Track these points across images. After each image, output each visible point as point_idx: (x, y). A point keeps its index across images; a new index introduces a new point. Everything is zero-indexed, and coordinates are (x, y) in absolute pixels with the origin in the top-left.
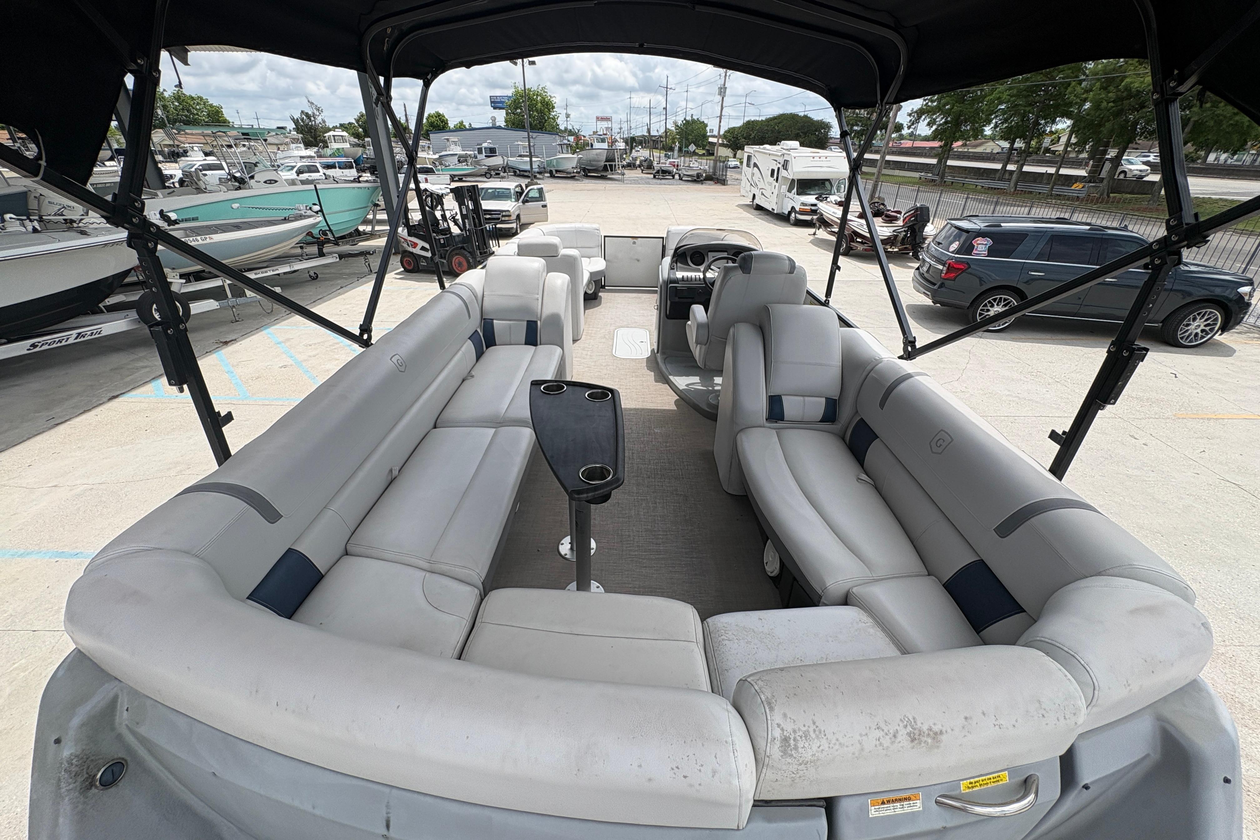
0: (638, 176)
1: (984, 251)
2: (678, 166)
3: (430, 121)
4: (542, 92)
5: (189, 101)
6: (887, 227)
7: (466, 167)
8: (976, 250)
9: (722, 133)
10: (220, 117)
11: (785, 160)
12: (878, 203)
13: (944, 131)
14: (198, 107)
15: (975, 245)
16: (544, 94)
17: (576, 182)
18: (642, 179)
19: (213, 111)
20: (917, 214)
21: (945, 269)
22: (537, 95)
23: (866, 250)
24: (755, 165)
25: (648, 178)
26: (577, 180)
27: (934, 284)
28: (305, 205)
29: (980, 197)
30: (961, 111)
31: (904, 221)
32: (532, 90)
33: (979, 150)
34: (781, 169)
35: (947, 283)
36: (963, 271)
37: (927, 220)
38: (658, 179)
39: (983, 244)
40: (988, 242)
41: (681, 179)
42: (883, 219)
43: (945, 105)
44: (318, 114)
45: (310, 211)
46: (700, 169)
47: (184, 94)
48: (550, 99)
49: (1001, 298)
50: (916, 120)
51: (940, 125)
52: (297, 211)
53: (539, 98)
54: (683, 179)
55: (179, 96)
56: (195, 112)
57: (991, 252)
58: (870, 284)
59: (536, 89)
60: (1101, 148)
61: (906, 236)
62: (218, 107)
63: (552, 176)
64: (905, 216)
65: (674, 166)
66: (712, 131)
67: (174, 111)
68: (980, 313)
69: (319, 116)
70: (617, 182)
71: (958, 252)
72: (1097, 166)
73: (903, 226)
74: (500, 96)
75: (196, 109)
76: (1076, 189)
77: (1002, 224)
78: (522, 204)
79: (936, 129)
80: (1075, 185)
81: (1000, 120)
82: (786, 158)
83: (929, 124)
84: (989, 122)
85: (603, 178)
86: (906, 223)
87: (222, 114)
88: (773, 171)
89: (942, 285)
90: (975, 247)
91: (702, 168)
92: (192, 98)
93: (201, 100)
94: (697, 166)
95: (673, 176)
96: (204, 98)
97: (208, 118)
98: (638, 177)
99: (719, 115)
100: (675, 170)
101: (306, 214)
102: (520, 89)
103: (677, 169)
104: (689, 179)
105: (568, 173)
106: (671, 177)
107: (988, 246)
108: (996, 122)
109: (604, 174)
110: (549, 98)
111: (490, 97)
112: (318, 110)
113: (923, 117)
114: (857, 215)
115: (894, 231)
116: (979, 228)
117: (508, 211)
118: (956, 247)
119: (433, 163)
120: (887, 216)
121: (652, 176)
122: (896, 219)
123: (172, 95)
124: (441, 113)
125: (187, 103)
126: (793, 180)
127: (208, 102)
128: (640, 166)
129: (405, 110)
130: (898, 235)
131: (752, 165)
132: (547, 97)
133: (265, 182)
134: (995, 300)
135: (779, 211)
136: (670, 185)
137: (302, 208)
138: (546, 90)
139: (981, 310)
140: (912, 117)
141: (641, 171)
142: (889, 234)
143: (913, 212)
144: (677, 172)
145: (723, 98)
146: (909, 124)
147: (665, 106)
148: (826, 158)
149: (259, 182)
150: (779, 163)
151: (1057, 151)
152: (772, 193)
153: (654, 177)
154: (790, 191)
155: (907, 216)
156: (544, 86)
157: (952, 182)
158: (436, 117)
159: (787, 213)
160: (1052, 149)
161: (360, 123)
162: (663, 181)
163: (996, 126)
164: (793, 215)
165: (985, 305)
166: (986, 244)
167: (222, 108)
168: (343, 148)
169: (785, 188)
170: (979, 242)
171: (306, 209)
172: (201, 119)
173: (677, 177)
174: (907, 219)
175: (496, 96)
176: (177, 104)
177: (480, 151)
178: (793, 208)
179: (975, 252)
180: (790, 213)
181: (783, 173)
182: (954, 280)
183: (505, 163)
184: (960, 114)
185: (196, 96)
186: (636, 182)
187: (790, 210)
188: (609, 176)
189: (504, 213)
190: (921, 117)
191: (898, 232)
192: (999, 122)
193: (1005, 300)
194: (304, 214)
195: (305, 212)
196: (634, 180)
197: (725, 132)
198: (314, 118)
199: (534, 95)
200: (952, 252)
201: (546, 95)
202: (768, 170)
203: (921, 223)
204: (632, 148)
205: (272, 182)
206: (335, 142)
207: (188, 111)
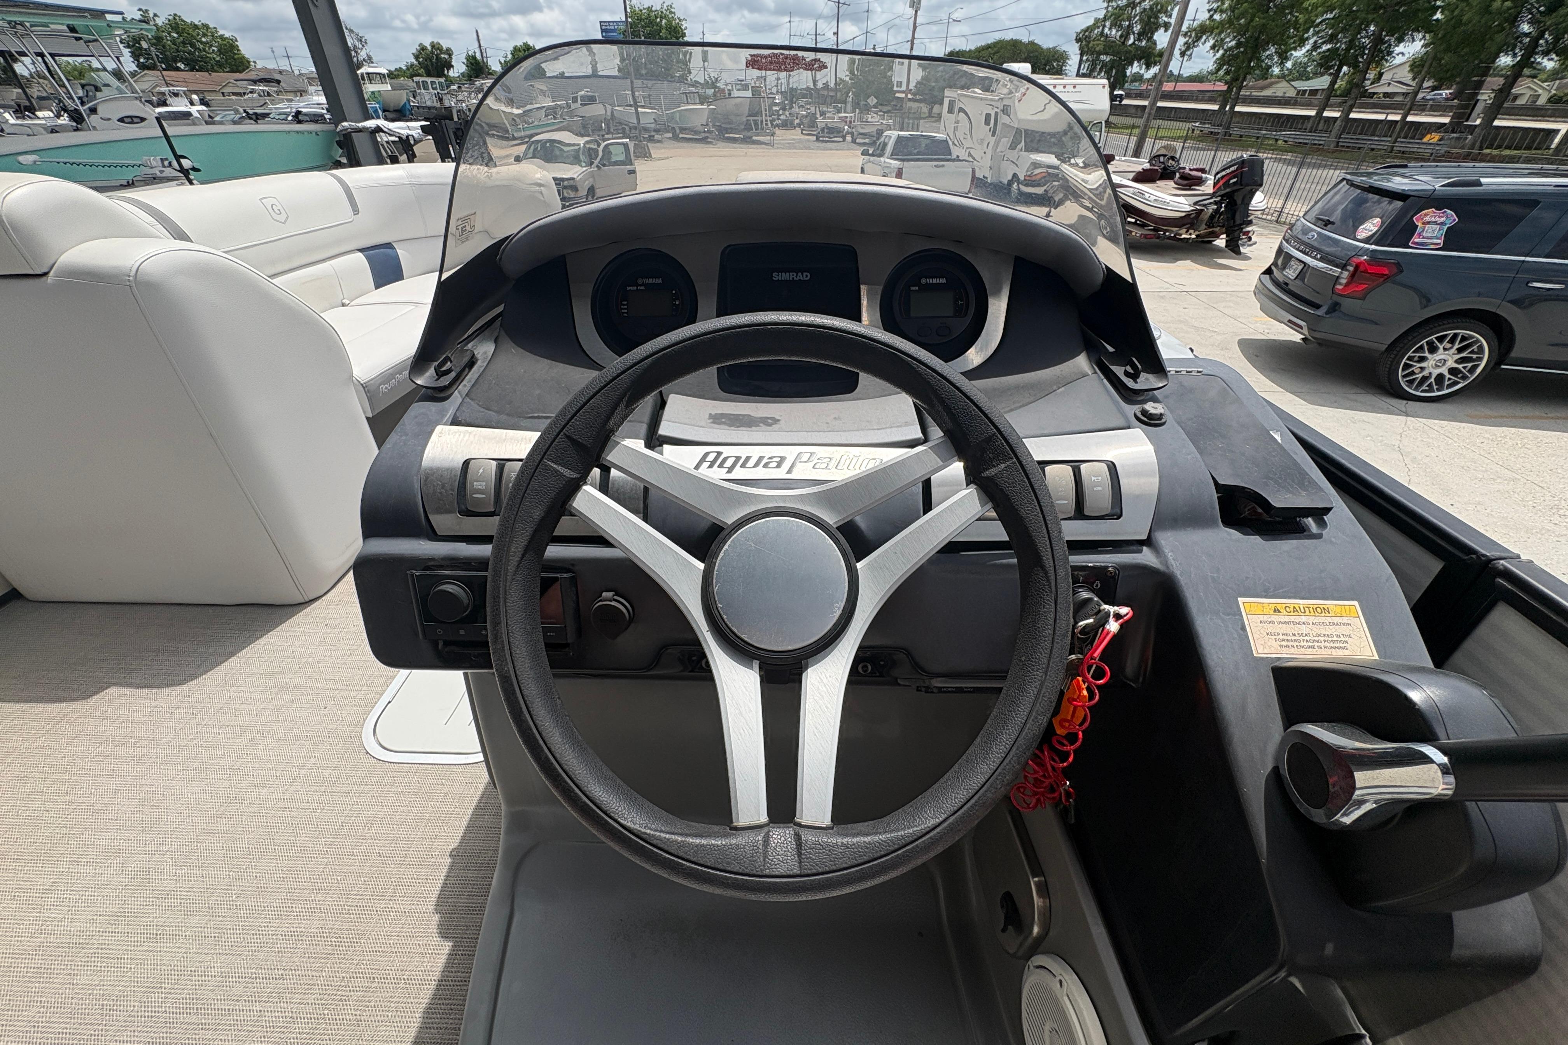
0: (795, 137)
1: (1438, 238)
2: (850, 122)
3: (516, 57)
4: (668, 13)
5: (191, 31)
6: (1184, 196)
7: (553, 121)
8: (1420, 235)
9: (912, 86)
10: (236, 54)
11: (1004, 105)
12: (1165, 156)
13: (1235, 57)
14: (204, 39)
15: (1420, 224)
16: (670, 16)
17: (708, 146)
18: (800, 141)
19: (226, 45)
20: (1242, 173)
21: (1346, 274)
22: (661, 17)
23: (1146, 236)
24: (961, 110)
25: (808, 141)
26: (710, 143)
27: (1317, 307)
28: (158, 158)
29: (1284, 157)
30: (1264, 25)
31: (1215, 185)
32: (654, 9)
33: (1267, 93)
34: (1000, 114)
35: (1347, 304)
36: (1386, 278)
37: (1259, 182)
38: (823, 141)
39: (1436, 223)
40: (1449, 217)
41: (854, 141)
42: (1176, 183)
43: (1238, 19)
44: (360, 46)
45: (169, 169)
46: (882, 123)
47: (184, 21)
48: (678, 23)
49: (1455, 335)
50: (1194, 43)
51: (1230, 49)
52: (147, 169)
53: (664, 21)
54: (858, 141)
55: (177, 24)
56: (201, 46)
57: (1452, 239)
58: (1162, 297)
59: (658, 8)
60: (1476, 79)
61: (1216, 211)
62: (232, 40)
63: (675, 138)
64: (1219, 176)
65: (846, 122)
66: (900, 84)
67: (173, 46)
68: (1405, 363)
69: (362, 49)
70: (764, 146)
71: (1379, 238)
72: (1465, 107)
73: (1213, 195)
74: (613, 22)
75: (202, 43)
76: (1431, 141)
77: (1483, 180)
78: (596, 169)
79: (1223, 55)
80: (1428, 137)
81: (1322, 37)
82: (1006, 102)
83: (1213, 47)
84: (1302, 42)
85: (748, 140)
86: (1219, 189)
87: (239, 50)
88: (988, 116)
89: (1334, 308)
90: (1419, 230)
91: (884, 122)
92: (195, 27)
93: (207, 30)
94: (877, 120)
95: (844, 137)
96: (211, 26)
97: (220, 55)
98: (794, 139)
99: (910, 38)
100: (846, 127)
101: (164, 175)
102: (637, 9)
103: (849, 127)
104: (867, 141)
105: (696, 133)
106: (841, 139)
107: (1446, 228)
108: (1316, 42)
109: (749, 134)
110: (677, 21)
111: (601, 22)
112: (361, 41)
113: (1204, 37)
114: (1131, 178)
115: (1196, 203)
116: (1433, 188)
117: (573, 179)
118: (1375, 229)
119: (513, 119)
120: (1184, 177)
121: (815, 138)
122: (1200, 182)
123: (167, 22)
124: (531, 45)
125: (189, 34)
126: (1018, 131)
127: (217, 32)
128: (799, 125)
129: (479, 40)
130: (1202, 210)
131: (956, 111)
132: (675, 19)
133: (121, 120)
134: (1441, 339)
135: (995, 180)
136: (837, 150)
137: (154, 163)
138: (673, 10)
139: (1410, 359)
140: (1187, 39)
141: (800, 131)
142: (1188, 208)
143: (1235, 167)
144: (850, 130)
145: (916, 12)
146: (1183, 49)
147: (836, 31)
148: (1074, 87)
149: (109, 119)
150: (997, 108)
151: (1376, 93)
152: (985, 153)
153: (818, 139)
154: (1013, 147)
155: (1223, 177)
156: (670, 4)
157: (1241, 136)
158: (524, 51)
159: (1006, 182)
160: (1370, 91)
161: (421, 59)
162: (829, 145)
163: (1315, 47)
164: (1015, 185)
165: (1421, 348)
166: (1442, 224)
167: (236, 40)
168: (379, 91)
169: (1006, 142)
170: (1428, 219)
171: (164, 166)
172: (210, 58)
173: (849, 138)
174: (1221, 183)
175: (609, 22)
176: (175, 35)
177: (575, 100)
178: (1015, 175)
179: (1417, 240)
180: (1010, 183)
181: (1004, 119)
182: (1363, 298)
183: (609, 113)
184: (1263, 28)
185: (200, 23)
186: (791, 146)
187: (1010, 178)
188: (754, 138)
189: (566, 183)
190: (1201, 37)
191: (1204, 205)
192: (1320, 41)
193: (1464, 339)
194: (158, 174)
195: (161, 172)
196: (788, 143)
197: (918, 83)
198: (356, 52)
199: (656, 18)
200: (1366, 241)
201: (673, 17)
202: (981, 114)
203: (1249, 188)
204: (792, 102)
205: (135, 120)
206: (371, 83)
207: (192, 45)
